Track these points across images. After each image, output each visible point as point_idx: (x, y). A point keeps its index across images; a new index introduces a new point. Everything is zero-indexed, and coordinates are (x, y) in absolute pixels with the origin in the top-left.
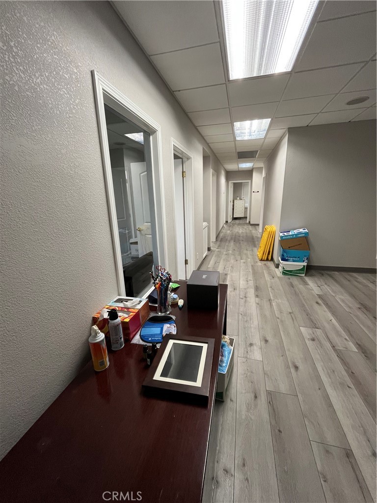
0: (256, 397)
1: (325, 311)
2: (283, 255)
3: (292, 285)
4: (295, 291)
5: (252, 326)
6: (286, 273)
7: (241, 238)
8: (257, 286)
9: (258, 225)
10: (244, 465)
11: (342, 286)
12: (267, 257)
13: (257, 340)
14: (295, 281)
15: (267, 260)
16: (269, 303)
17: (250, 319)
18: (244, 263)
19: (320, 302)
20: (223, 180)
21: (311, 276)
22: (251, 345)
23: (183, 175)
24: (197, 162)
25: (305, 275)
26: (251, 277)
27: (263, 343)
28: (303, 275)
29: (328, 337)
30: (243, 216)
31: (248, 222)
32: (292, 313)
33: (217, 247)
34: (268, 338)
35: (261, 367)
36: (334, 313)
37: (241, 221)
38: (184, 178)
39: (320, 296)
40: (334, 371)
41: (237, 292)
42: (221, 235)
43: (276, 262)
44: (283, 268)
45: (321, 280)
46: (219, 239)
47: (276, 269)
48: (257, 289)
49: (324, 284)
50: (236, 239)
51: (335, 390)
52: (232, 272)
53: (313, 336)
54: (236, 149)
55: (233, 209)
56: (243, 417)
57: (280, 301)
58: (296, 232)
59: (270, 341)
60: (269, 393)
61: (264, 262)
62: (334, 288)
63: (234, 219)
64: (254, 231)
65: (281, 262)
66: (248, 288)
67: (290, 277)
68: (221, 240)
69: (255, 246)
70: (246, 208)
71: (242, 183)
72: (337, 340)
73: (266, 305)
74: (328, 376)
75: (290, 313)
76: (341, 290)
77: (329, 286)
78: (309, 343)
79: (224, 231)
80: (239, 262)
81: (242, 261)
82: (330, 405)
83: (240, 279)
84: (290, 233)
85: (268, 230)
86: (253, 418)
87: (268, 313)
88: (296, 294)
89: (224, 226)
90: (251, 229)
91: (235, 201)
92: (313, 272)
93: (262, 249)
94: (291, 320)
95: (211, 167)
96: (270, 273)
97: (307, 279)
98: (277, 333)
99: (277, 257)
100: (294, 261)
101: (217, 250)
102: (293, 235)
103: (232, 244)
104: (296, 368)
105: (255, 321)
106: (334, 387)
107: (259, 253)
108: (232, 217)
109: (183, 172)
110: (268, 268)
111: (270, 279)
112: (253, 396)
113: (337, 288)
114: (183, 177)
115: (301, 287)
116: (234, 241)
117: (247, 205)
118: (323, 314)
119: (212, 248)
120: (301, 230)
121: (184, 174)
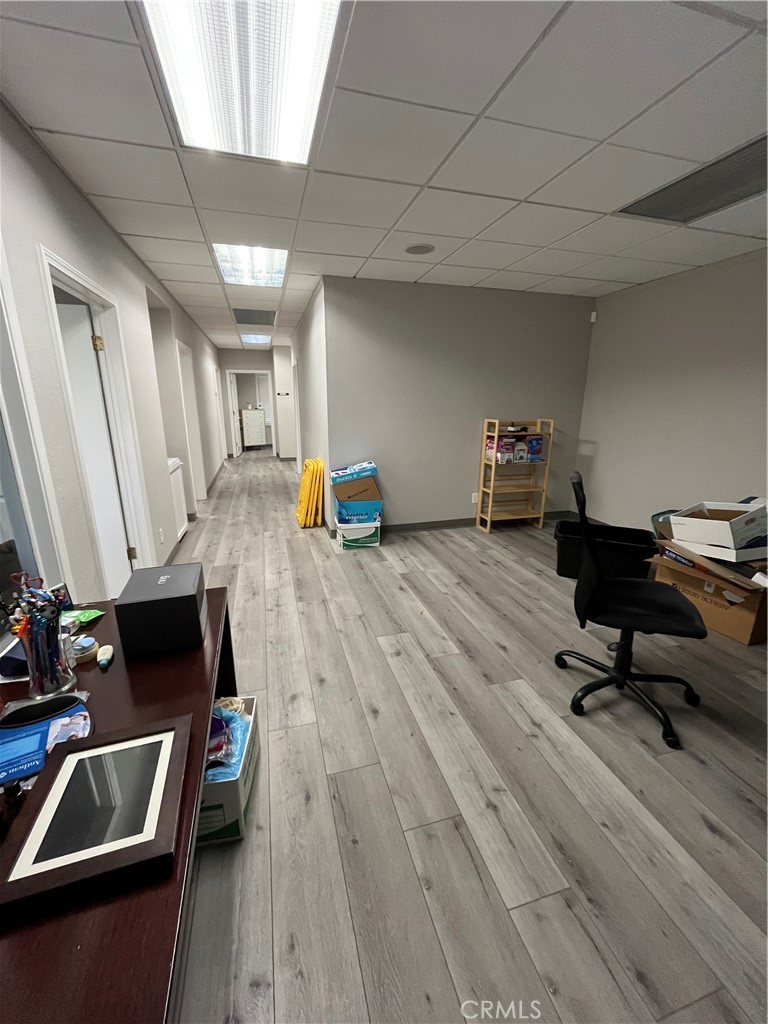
0: (308, 798)
1: (413, 600)
2: (340, 513)
3: (360, 566)
4: (366, 576)
5: (293, 660)
6: (349, 545)
7: (263, 489)
8: (298, 579)
9: (295, 459)
10: (292, 947)
11: (434, 552)
12: (315, 520)
13: (304, 685)
14: (365, 556)
15: (315, 525)
16: (323, 607)
17: (290, 647)
18: (272, 537)
19: (405, 586)
20: (210, 366)
21: (390, 543)
22: (294, 698)
23: (95, 345)
24: (131, 319)
25: (380, 544)
26: (286, 564)
27: (316, 686)
28: (377, 544)
29: (419, 643)
30: (264, 443)
31: (275, 455)
32: (364, 615)
33: (210, 510)
34: (324, 675)
35: (314, 735)
36: (426, 600)
37: (261, 454)
38: (100, 353)
39: (404, 576)
40: (430, 697)
41: (260, 598)
42: (220, 484)
43: (331, 528)
44: (344, 537)
45: (405, 549)
46: (216, 494)
47: (333, 541)
48: (299, 583)
49: (408, 554)
50: (252, 491)
51: (435, 727)
52: (247, 559)
53: (398, 647)
54: (228, 302)
55: (242, 429)
56: (286, 851)
57: (342, 599)
58: (357, 468)
59: (328, 679)
60: (333, 779)
61: (308, 531)
62: (423, 558)
63: (247, 449)
64: (287, 473)
65: (339, 525)
66: (282, 586)
67: (356, 551)
68: (221, 496)
69: (291, 501)
70: (268, 427)
71: (254, 375)
72: (432, 644)
73: (317, 611)
74: (422, 707)
75: (360, 617)
76: (433, 559)
77: (416, 556)
78: (392, 661)
79: (225, 475)
80: (260, 536)
81: (267, 534)
82: (429, 755)
83: (264, 571)
84: (348, 472)
85: (311, 468)
86: (304, 842)
87: (321, 627)
88: (368, 581)
89: (225, 464)
90: (282, 469)
91: (244, 412)
92: (393, 536)
93: (304, 505)
94: (362, 631)
95: (173, 333)
96: (321, 550)
97: (385, 551)
98: (339, 660)
99: (331, 518)
100: (360, 521)
101: (212, 517)
102: (352, 474)
103: (244, 500)
104: (375, 712)
105: (300, 649)
106: (433, 723)
107: (299, 513)
108: (240, 445)
109: (94, 338)
110: (317, 540)
111: (323, 561)
112: (302, 798)
113: (426, 556)
114: (96, 349)
115: (375, 565)
116: (249, 496)
117: (270, 420)
118: (410, 605)
119: (198, 515)
120: (365, 465)
121: (98, 342)
